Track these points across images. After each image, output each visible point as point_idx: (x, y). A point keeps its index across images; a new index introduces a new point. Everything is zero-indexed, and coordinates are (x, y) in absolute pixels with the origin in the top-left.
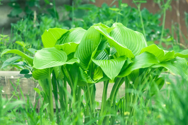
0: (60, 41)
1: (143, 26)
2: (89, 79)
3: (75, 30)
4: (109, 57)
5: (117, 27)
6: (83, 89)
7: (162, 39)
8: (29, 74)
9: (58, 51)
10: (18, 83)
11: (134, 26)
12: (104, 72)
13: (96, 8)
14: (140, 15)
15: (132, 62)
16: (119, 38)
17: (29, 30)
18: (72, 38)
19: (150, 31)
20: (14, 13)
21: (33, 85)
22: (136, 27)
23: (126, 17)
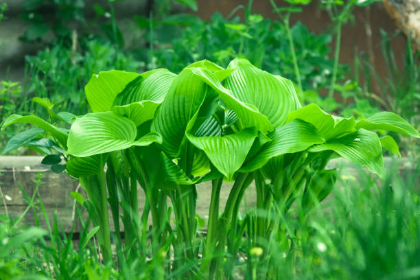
0: (122, 97)
1: (295, 60)
2: (182, 176)
3: (152, 75)
4: (222, 130)
5: (239, 67)
6: (170, 197)
7: (335, 86)
8: (60, 163)
9: (119, 119)
10: (39, 181)
11: (277, 59)
12: (213, 162)
13: (200, 22)
14: (290, 36)
15: (270, 140)
16: (242, 90)
17: (62, 68)
18: (147, 91)
19: (309, 69)
20: (32, 34)
21: (71, 185)
22: (282, 61)
23: (261, 41)
